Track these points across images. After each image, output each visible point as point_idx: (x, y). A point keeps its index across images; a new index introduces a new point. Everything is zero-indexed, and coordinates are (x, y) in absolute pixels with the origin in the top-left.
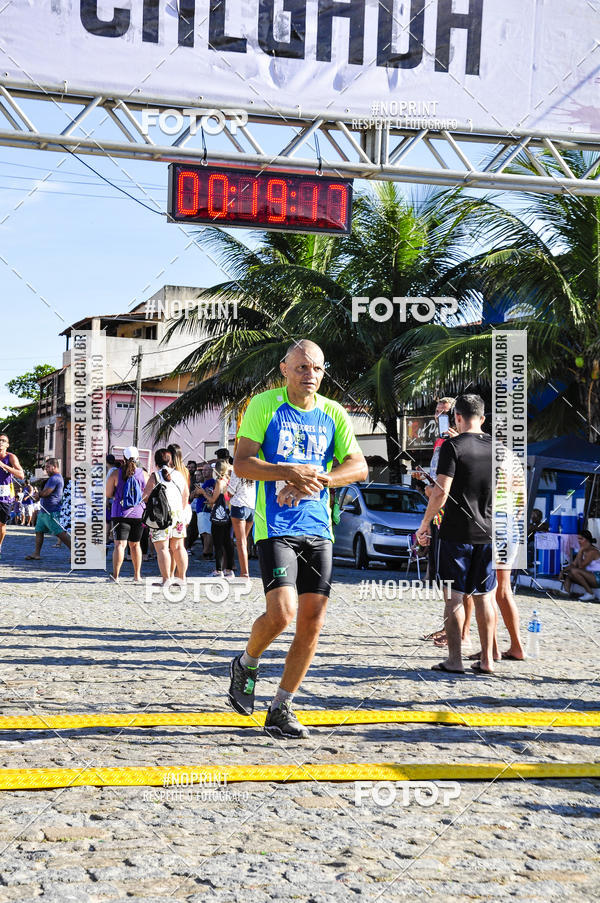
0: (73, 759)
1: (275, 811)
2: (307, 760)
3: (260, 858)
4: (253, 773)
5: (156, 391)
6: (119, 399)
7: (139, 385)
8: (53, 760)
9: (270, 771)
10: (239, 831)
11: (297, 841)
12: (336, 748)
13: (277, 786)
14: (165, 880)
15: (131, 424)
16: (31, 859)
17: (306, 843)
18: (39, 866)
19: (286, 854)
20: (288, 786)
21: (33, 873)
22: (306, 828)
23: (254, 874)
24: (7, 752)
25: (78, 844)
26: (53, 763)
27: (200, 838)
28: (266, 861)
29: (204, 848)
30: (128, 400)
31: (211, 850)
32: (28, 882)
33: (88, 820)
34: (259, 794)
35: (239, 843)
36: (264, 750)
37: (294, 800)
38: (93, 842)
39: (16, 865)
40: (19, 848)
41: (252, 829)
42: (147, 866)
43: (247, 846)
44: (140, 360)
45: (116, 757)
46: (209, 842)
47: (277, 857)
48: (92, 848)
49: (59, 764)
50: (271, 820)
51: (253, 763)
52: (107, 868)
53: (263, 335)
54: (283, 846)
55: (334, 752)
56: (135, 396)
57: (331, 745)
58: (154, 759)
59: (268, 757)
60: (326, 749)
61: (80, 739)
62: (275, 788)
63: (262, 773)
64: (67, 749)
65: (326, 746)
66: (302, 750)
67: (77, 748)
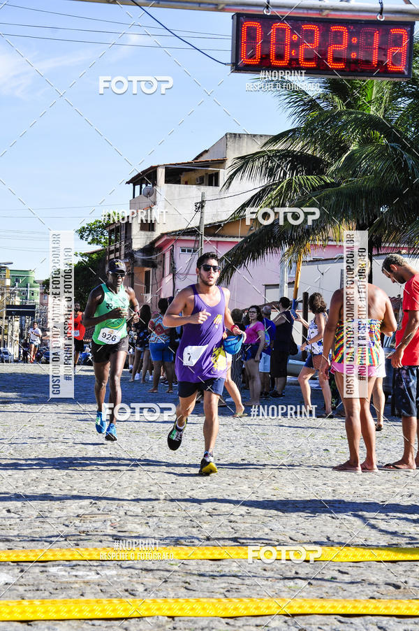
0: (146, 590)
2: (371, 595)
4: (318, 607)
5: (218, 236)
6: (184, 245)
7: (202, 230)
8: (127, 591)
9: (336, 604)
12: (399, 583)
13: (343, 619)
20: (353, 620)
24: (84, 583)
26: (127, 594)
30: (191, 245)
34: (324, 627)
36: (328, 584)
44: (203, 207)
45: (186, 588)
49: (133, 595)
51: (317, 597)
53: (321, 179)
55: (397, 587)
56: (198, 241)
57: (394, 580)
58: (222, 591)
59: (332, 591)
60: (389, 584)
61: (151, 570)
62: (340, 621)
63: (328, 607)
64: (140, 580)
65: (389, 581)
66: (365, 585)
67: (148, 579)
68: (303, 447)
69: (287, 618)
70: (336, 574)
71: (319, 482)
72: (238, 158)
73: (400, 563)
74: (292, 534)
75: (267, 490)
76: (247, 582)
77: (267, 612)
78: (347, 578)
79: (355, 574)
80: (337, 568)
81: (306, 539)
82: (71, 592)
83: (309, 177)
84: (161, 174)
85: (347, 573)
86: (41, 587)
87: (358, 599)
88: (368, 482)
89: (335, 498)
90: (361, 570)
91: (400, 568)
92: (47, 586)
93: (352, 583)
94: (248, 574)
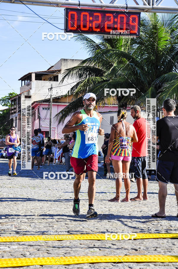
0: (30, 254)
2: (126, 254)
4: (104, 259)
5: (58, 103)
6: (44, 106)
7: (51, 100)
8: (22, 255)
9: (111, 258)
12: (137, 249)
13: (114, 264)
15: (48, 117)
26: (22, 256)
30: (47, 106)
34: (106, 268)
36: (108, 250)
45: (47, 253)
49: (25, 256)
51: (103, 255)
53: (102, 78)
55: (136, 250)
56: (50, 105)
57: (135, 247)
58: (63, 253)
59: (109, 252)
60: (133, 249)
61: (32, 246)
62: (112, 265)
63: (108, 259)
64: (27, 250)
65: (133, 248)
66: (123, 249)
67: (31, 249)
69: (90, 264)
70: (111, 245)
71: (103, 207)
73: (137, 240)
74: (92, 229)
76: (73, 249)
77: (82, 262)
78: (115, 247)
79: (119, 245)
80: (111, 243)
81: (98, 231)
83: (97, 77)
84: (33, 76)
85: (115, 245)
87: (120, 255)
88: (123, 206)
89: (110, 213)
90: (121, 243)
91: (137, 242)
93: (117, 249)
94: (74, 246)
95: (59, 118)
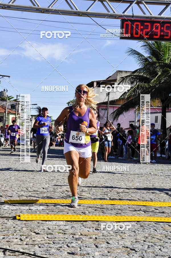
0: (89, 213)
1: (156, 230)
2: (166, 216)
3: (151, 244)
5: (114, 105)
6: (102, 108)
7: (109, 102)
8: (82, 213)
9: (154, 218)
10: (144, 235)
11: (163, 239)
13: (156, 223)
14: (120, 249)
15: (106, 115)
16: (77, 240)
17: (167, 240)
18: (79, 242)
19: (160, 243)
20: (160, 223)
21: (78, 244)
22: (167, 235)
23: (150, 248)
24: (68, 210)
25: (91, 237)
26: (83, 213)
27: (131, 237)
28: (153, 245)
29: (132, 240)
30: (105, 108)
31: (135, 241)
32: (76, 247)
33: (94, 230)
34: (150, 225)
35: (144, 239)
37: (162, 227)
38: (96, 236)
39: (72, 242)
40: (73, 237)
41: (148, 235)
42: (114, 244)
43: (147, 240)
44: (109, 95)
45: (103, 212)
46: (134, 238)
47: (157, 244)
48: (96, 238)
49: (85, 214)
50: (154, 233)
52: (101, 244)
53: (149, 85)
54: (159, 241)
56: (107, 106)
58: (115, 214)
61: (91, 207)
62: (155, 223)
63: (152, 219)
64: (87, 210)
67: (90, 209)
68: (142, 172)
70: (154, 210)
71: (148, 182)
72: (121, 78)
74: (139, 198)
75: (130, 185)
76: (123, 211)
78: (157, 211)
80: (154, 208)
81: (143, 199)
82: (64, 213)
83: (145, 84)
84: (95, 84)
85: (158, 210)
86: (54, 211)
88: (165, 183)
89: (153, 187)
92: (56, 211)
94: (124, 209)
95: (114, 115)
